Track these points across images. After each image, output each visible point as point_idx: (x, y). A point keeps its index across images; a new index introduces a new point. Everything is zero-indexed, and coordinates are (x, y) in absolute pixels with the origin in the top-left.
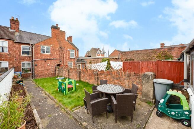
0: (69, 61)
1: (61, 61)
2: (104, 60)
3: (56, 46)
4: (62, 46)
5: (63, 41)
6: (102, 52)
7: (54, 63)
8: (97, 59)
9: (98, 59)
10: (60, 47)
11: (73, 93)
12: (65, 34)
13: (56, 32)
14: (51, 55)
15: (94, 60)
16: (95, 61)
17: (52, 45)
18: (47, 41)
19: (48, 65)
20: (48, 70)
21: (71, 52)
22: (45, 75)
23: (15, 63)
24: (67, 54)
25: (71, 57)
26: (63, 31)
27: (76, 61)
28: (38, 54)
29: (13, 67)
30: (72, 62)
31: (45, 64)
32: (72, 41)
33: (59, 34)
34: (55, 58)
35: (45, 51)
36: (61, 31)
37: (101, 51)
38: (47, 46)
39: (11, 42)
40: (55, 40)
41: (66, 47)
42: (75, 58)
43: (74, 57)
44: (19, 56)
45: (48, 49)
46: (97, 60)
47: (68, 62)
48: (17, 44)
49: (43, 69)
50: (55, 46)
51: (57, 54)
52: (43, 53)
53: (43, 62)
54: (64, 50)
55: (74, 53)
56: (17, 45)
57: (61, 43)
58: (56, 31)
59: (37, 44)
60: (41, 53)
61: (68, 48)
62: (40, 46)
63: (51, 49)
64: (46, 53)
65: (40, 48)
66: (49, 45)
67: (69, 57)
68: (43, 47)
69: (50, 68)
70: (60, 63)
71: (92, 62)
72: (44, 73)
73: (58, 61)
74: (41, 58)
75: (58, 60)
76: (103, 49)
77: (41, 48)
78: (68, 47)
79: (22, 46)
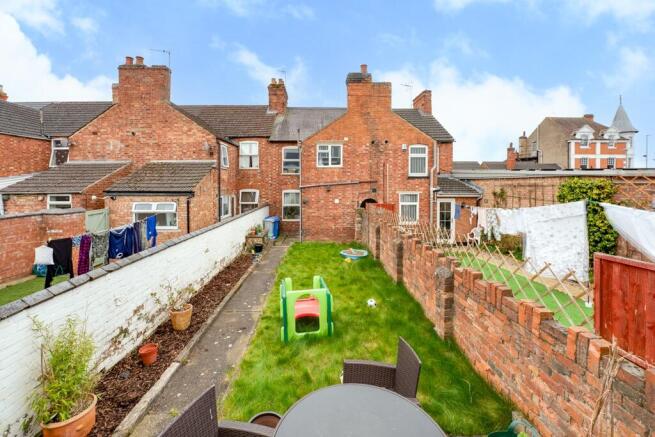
0: (404, 189)
1: (374, 191)
2: (572, 189)
3: (360, 138)
4: (381, 136)
5: (384, 119)
6: (612, 134)
7: (354, 197)
8: (533, 181)
9: (539, 182)
10: (373, 142)
11: (311, 341)
12: (390, 92)
13: (359, 93)
14: (344, 171)
15: (515, 182)
16: (524, 191)
17: (346, 139)
18: (333, 129)
19: (337, 201)
20: (335, 219)
21: (411, 155)
22: (326, 232)
23: (270, 192)
24: (395, 165)
25: (411, 175)
26: (384, 84)
27: (432, 189)
28: (309, 168)
29: (267, 205)
30: (418, 193)
31: (327, 200)
32: (430, 108)
33: (370, 96)
34: (357, 180)
35: (327, 159)
36: (374, 85)
37: (599, 130)
38: (334, 143)
39: (264, 141)
40: (357, 119)
41: (394, 139)
42: (428, 178)
43: (426, 174)
44: (279, 175)
45: (336, 150)
46: (536, 185)
47: (401, 193)
48: (275, 145)
49: (322, 213)
50: (357, 140)
51: (363, 167)
52: (323, 166)
53: (322, 192)
54: (386, 148)
55: (426, 155)
56: (274, 149)
57: (376, 127)
58: (360, 89)
59: (309, 142)
60: (319, 165)
61: (400, 142)
62: (315, 146)
63: (344, 151)
64: (330, 165)
65: (315, 150)
66: (339, 138)
67: (403, 175)
68: (321, 148)
69: (340, 211)
70: (372, 196)
71: (509, 192)
72: (323, 226)
73: (367, 188)
74: (316, 182)
75: (366, 185)
76: (620, 116)
77: (318, 151)
78: (400, 138)
79: (283, 148)
